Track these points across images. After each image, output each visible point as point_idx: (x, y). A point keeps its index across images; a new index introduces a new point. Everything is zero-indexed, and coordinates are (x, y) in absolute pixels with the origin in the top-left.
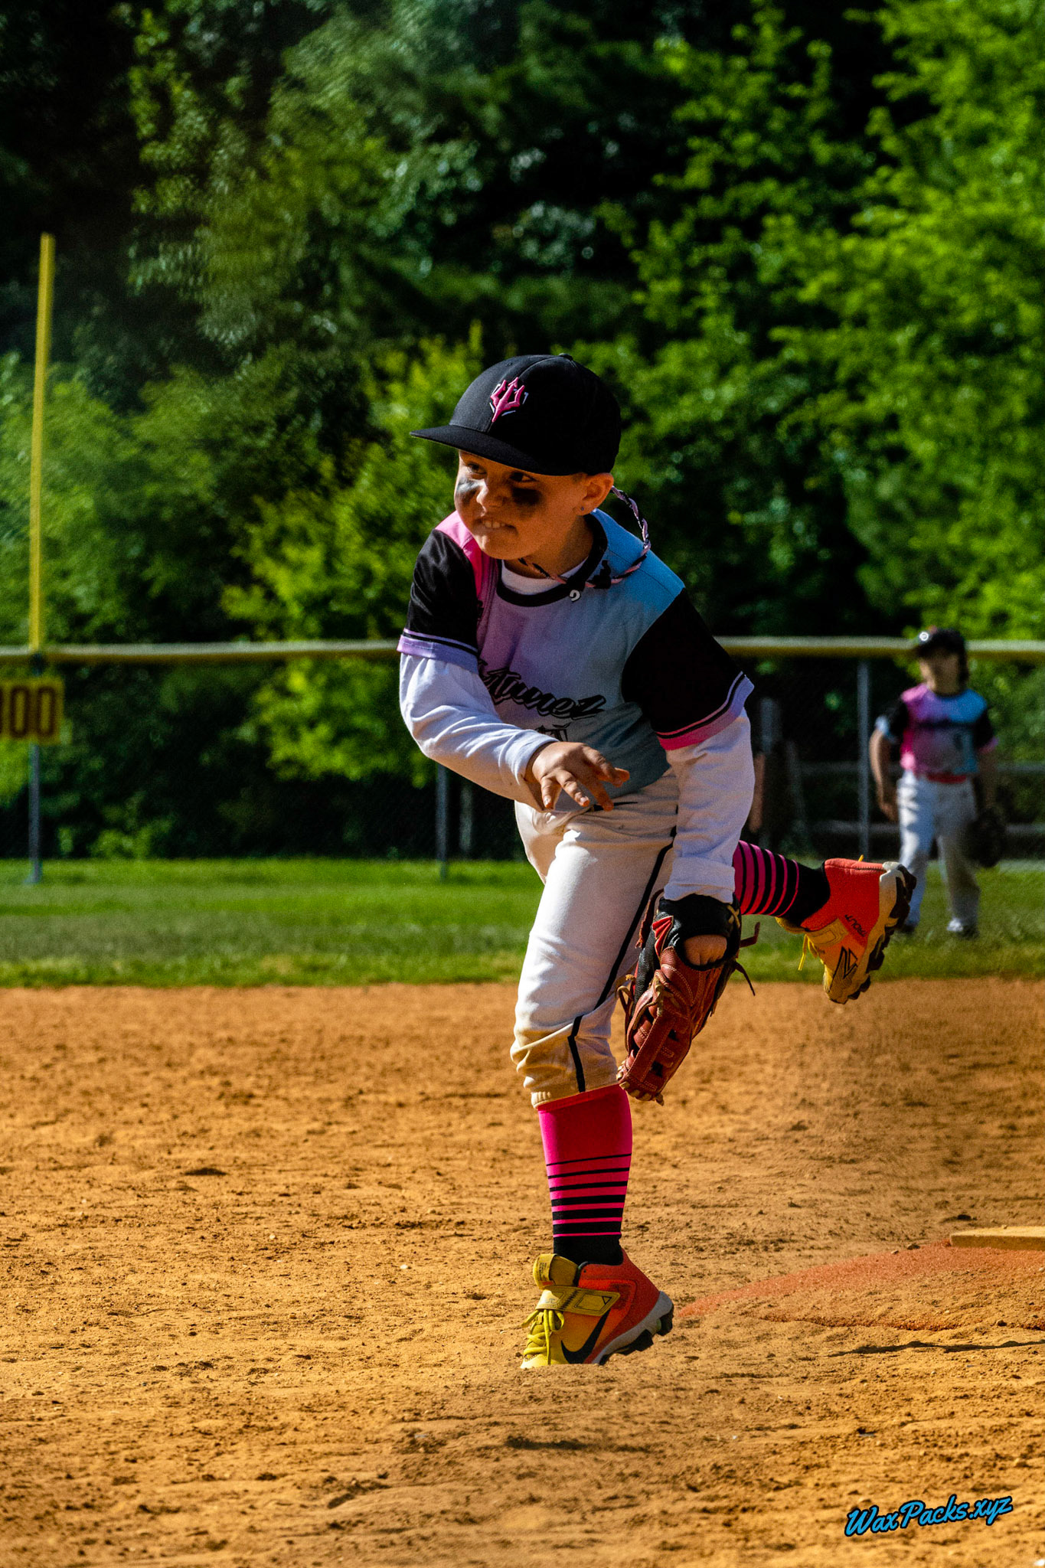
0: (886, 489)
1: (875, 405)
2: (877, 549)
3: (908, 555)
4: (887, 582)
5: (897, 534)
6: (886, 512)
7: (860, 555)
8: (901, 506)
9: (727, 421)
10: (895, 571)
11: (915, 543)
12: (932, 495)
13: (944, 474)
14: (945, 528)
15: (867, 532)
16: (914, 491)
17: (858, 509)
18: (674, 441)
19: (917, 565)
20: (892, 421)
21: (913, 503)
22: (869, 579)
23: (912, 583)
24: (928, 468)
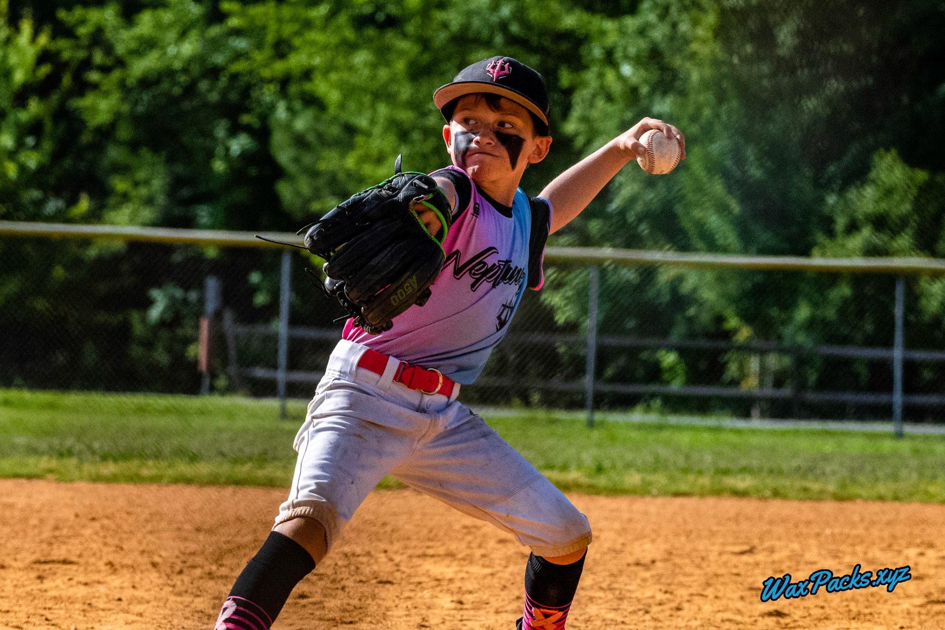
0: (301, 124)
1: (296, 61)
2: (291, 168)
3: (314, 174)
4: (298, 194)
5: (307, 159)
6: (300, 142)
7: (279, 173)
8: (311, 137)
9: (185, 70)
10: (305, 186)
11: (322, 166)
12: (335, 131)
13: (344, 116)
14: (343, 155)
15: (284, 156)
16: (321, 128)
17: (278, 138)
18: (146, 83)
19: (321, 182)
20: (307, 74)
21: (320, 136)
22: (285, 190)
23: (317, 195)
24: (332, 110)
